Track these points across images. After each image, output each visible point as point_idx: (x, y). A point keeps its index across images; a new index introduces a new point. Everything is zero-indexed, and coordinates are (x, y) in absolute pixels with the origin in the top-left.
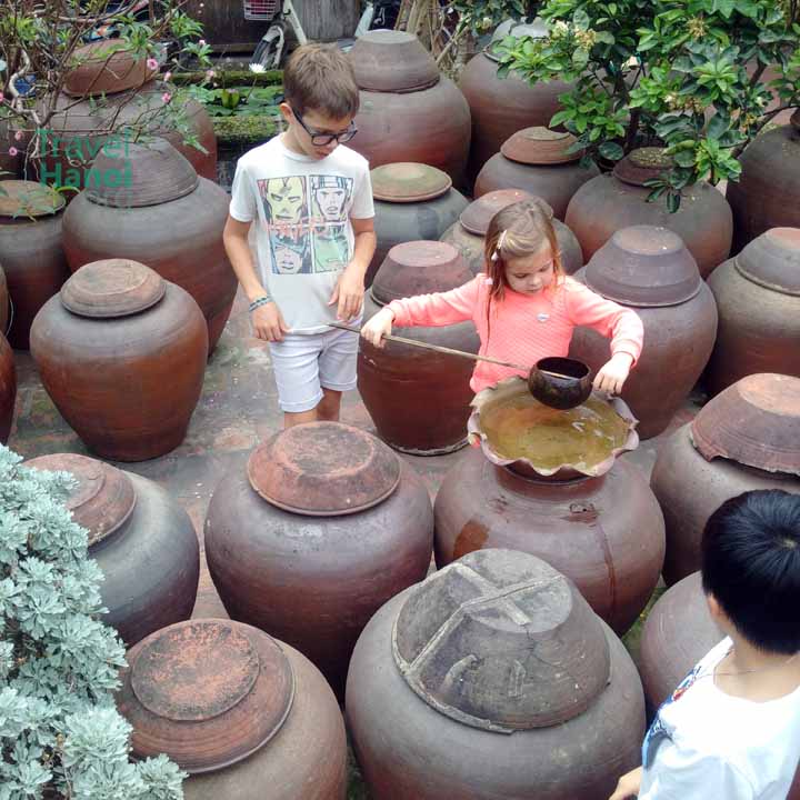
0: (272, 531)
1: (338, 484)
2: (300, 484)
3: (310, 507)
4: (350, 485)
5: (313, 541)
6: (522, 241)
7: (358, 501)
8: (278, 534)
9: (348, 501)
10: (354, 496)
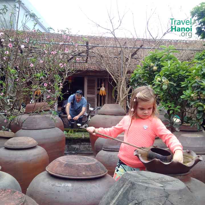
0: (51, 185)
1: (80, 167)
2: (65, 166)
3: (68, 175)
4: (85, 167)
5: (67, 188)
6: (145, 96)
7: (88, 174)
8: (53, 185)
9: (84, 173)
10: (87, 172)
